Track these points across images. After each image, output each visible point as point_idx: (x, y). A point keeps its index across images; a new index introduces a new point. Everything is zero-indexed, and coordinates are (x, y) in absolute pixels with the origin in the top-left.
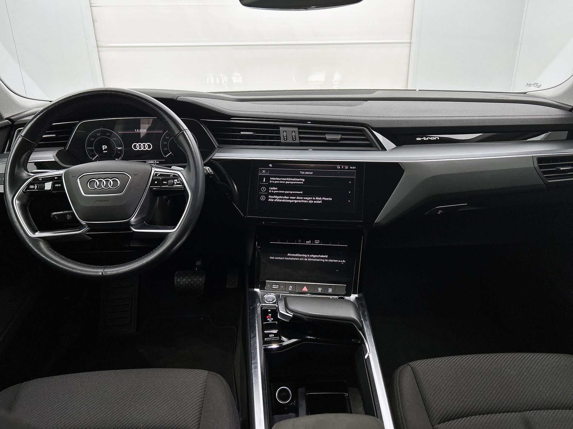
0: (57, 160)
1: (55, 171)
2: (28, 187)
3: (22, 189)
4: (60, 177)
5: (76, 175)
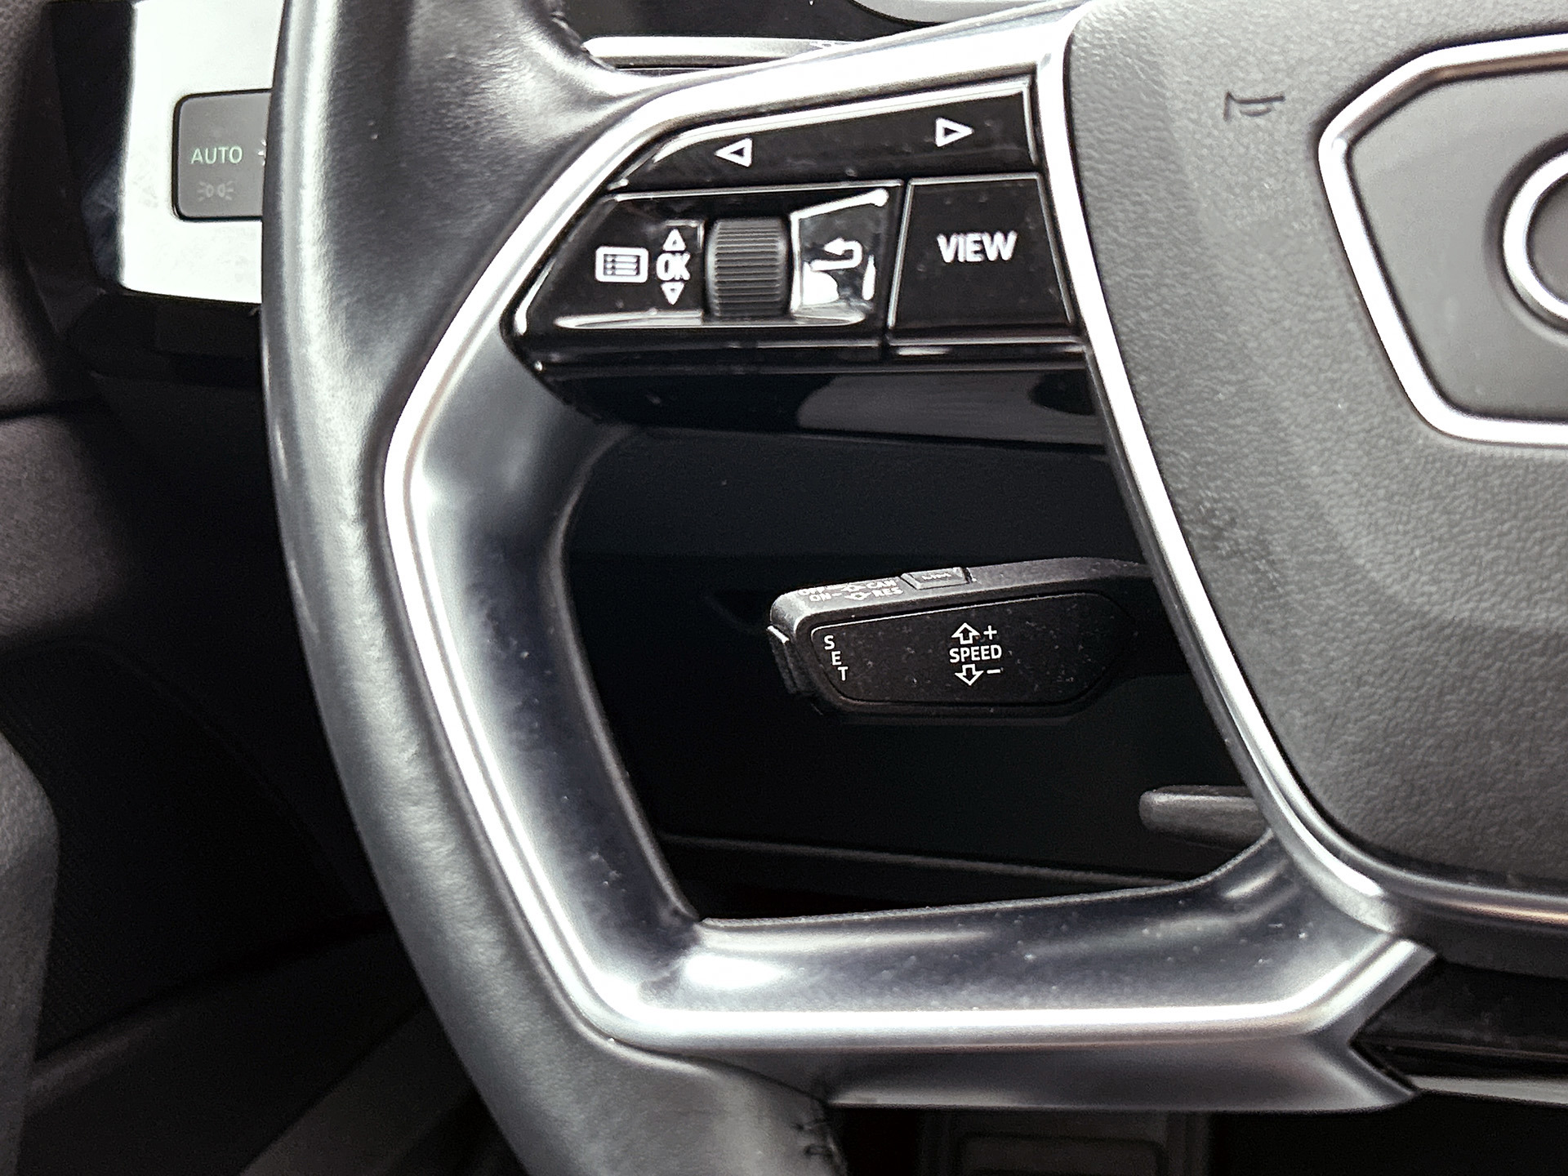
2: (567, 273)
3: (500, 291)
4: (1003, 125)
5: (1291, 72)
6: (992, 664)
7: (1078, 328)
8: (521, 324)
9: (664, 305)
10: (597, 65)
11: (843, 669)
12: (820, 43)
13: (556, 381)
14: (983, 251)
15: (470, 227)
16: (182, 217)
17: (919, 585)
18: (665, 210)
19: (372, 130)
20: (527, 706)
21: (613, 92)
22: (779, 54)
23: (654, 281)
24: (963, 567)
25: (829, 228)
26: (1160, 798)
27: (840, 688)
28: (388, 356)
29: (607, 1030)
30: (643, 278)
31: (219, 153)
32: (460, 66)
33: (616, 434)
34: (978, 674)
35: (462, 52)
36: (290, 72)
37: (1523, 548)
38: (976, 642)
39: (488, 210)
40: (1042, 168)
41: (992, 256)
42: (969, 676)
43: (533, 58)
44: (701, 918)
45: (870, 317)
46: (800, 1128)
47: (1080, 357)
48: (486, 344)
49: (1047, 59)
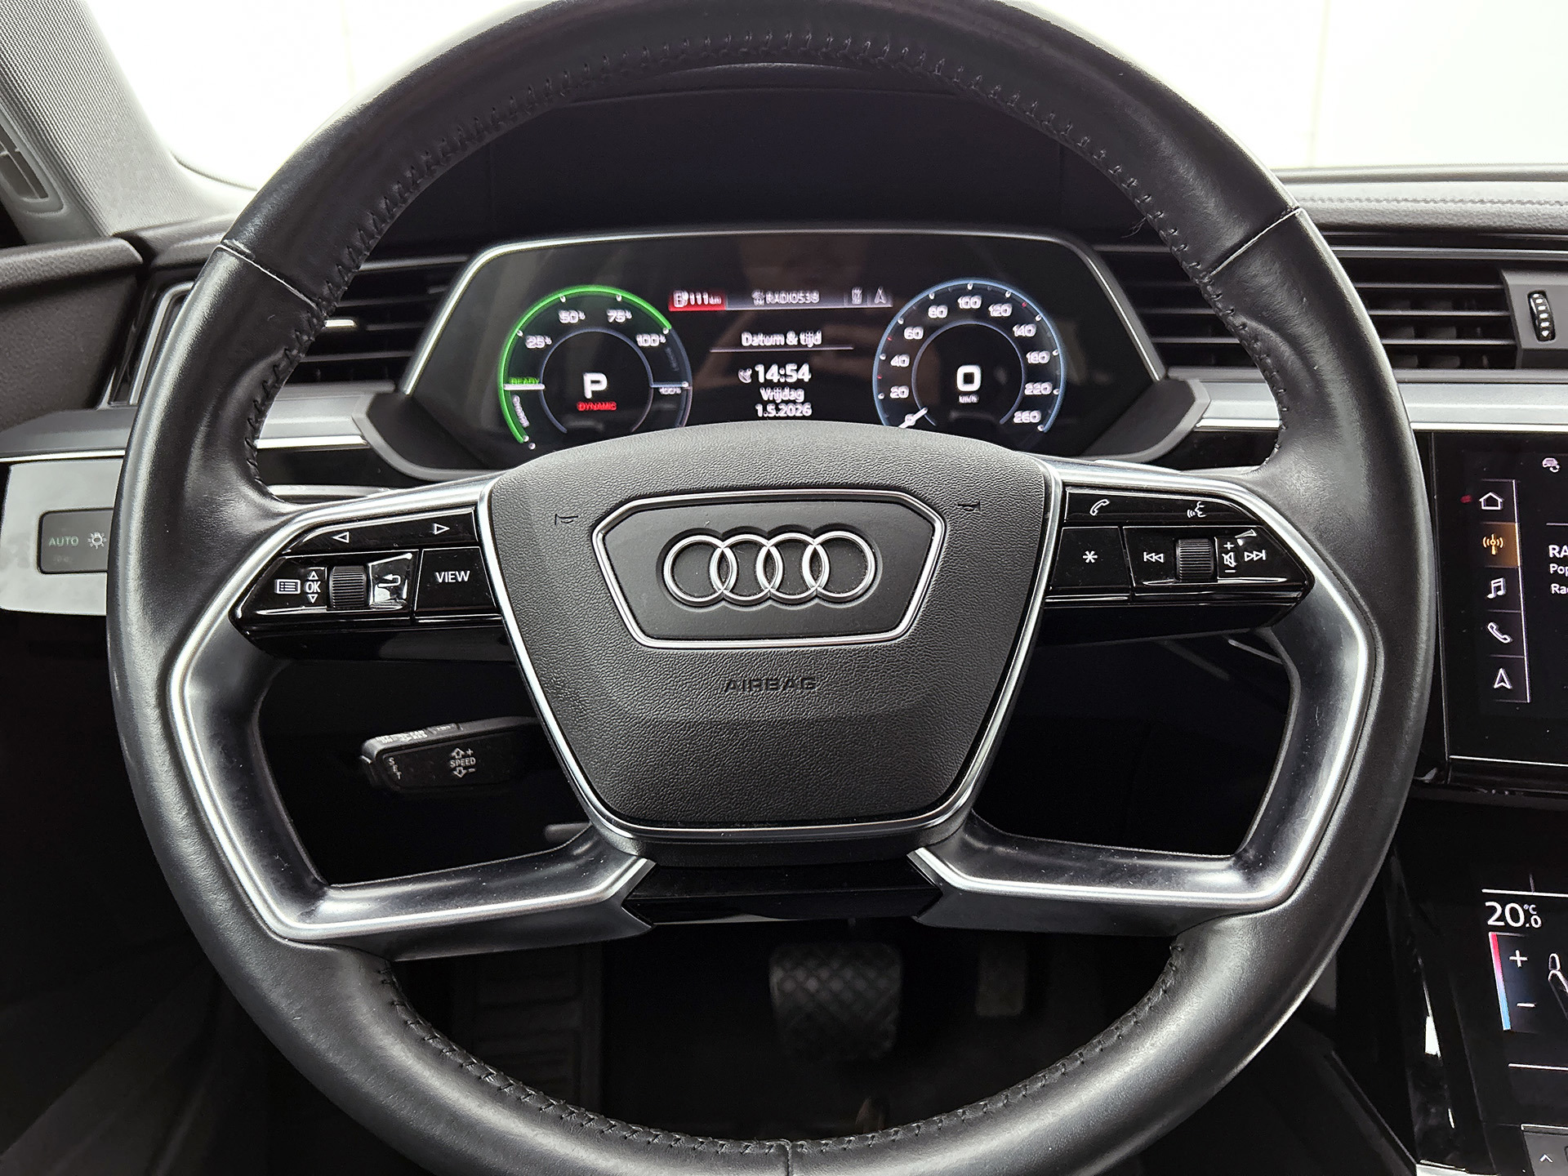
0: (376, 441)
1: (390, 492)
2: (262, 590)
3: (229, 600)
4: (463, 526)
5: (580, 506)
6: (471, 767)
7: (499, 610)
8: (239, 613)
9: (309, 604)
10: (276, 500)
11: (399, 774)
12: (382, 489)
13: (255, 640)
14: (455, 578)
15: (215, 570)
16: (43, 572)
17: (435, 732)
18: (309, 562)
19: (166, 528)
20: (242, 789)
21: (284, 511)
22: (363, 494)
23: (304, 593)
24: (456, 723)
25: (386, 569)
26: (553, 828)
27: (397, 782)
28: (172, 630)
29: (285, 935)
30: (299, 592)
31: (65, 541)
32: (210, 500)
33: (285, 663)
34: (464, 772)
35: (211, 494)
36: (124, 502)
37: (675, 689)
38: (463, 757)
39: (223, 563)
40: (480, 543)
41: (460, 580)
42: (460, 772)
43: (245, 497)
44: (329, 885)
45: (405, 607)
46: (379, 972)
47: (500, 621)
48: (222, 622)
49: (481, 499)
